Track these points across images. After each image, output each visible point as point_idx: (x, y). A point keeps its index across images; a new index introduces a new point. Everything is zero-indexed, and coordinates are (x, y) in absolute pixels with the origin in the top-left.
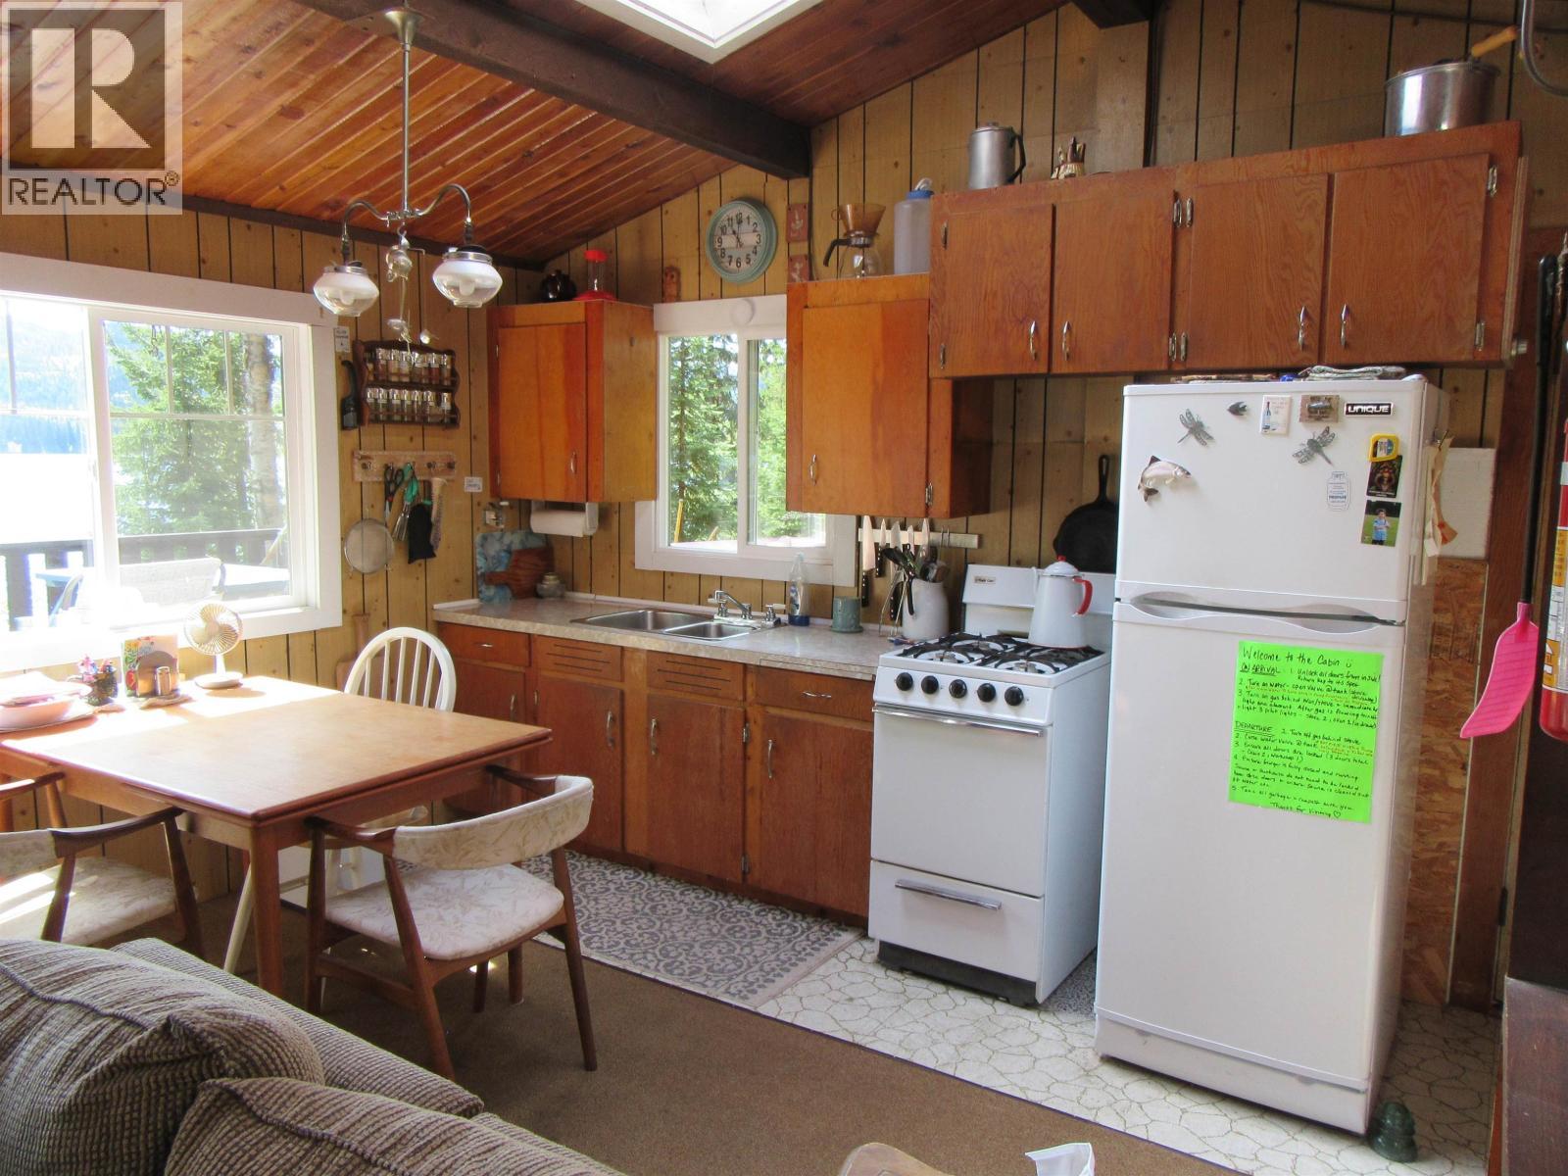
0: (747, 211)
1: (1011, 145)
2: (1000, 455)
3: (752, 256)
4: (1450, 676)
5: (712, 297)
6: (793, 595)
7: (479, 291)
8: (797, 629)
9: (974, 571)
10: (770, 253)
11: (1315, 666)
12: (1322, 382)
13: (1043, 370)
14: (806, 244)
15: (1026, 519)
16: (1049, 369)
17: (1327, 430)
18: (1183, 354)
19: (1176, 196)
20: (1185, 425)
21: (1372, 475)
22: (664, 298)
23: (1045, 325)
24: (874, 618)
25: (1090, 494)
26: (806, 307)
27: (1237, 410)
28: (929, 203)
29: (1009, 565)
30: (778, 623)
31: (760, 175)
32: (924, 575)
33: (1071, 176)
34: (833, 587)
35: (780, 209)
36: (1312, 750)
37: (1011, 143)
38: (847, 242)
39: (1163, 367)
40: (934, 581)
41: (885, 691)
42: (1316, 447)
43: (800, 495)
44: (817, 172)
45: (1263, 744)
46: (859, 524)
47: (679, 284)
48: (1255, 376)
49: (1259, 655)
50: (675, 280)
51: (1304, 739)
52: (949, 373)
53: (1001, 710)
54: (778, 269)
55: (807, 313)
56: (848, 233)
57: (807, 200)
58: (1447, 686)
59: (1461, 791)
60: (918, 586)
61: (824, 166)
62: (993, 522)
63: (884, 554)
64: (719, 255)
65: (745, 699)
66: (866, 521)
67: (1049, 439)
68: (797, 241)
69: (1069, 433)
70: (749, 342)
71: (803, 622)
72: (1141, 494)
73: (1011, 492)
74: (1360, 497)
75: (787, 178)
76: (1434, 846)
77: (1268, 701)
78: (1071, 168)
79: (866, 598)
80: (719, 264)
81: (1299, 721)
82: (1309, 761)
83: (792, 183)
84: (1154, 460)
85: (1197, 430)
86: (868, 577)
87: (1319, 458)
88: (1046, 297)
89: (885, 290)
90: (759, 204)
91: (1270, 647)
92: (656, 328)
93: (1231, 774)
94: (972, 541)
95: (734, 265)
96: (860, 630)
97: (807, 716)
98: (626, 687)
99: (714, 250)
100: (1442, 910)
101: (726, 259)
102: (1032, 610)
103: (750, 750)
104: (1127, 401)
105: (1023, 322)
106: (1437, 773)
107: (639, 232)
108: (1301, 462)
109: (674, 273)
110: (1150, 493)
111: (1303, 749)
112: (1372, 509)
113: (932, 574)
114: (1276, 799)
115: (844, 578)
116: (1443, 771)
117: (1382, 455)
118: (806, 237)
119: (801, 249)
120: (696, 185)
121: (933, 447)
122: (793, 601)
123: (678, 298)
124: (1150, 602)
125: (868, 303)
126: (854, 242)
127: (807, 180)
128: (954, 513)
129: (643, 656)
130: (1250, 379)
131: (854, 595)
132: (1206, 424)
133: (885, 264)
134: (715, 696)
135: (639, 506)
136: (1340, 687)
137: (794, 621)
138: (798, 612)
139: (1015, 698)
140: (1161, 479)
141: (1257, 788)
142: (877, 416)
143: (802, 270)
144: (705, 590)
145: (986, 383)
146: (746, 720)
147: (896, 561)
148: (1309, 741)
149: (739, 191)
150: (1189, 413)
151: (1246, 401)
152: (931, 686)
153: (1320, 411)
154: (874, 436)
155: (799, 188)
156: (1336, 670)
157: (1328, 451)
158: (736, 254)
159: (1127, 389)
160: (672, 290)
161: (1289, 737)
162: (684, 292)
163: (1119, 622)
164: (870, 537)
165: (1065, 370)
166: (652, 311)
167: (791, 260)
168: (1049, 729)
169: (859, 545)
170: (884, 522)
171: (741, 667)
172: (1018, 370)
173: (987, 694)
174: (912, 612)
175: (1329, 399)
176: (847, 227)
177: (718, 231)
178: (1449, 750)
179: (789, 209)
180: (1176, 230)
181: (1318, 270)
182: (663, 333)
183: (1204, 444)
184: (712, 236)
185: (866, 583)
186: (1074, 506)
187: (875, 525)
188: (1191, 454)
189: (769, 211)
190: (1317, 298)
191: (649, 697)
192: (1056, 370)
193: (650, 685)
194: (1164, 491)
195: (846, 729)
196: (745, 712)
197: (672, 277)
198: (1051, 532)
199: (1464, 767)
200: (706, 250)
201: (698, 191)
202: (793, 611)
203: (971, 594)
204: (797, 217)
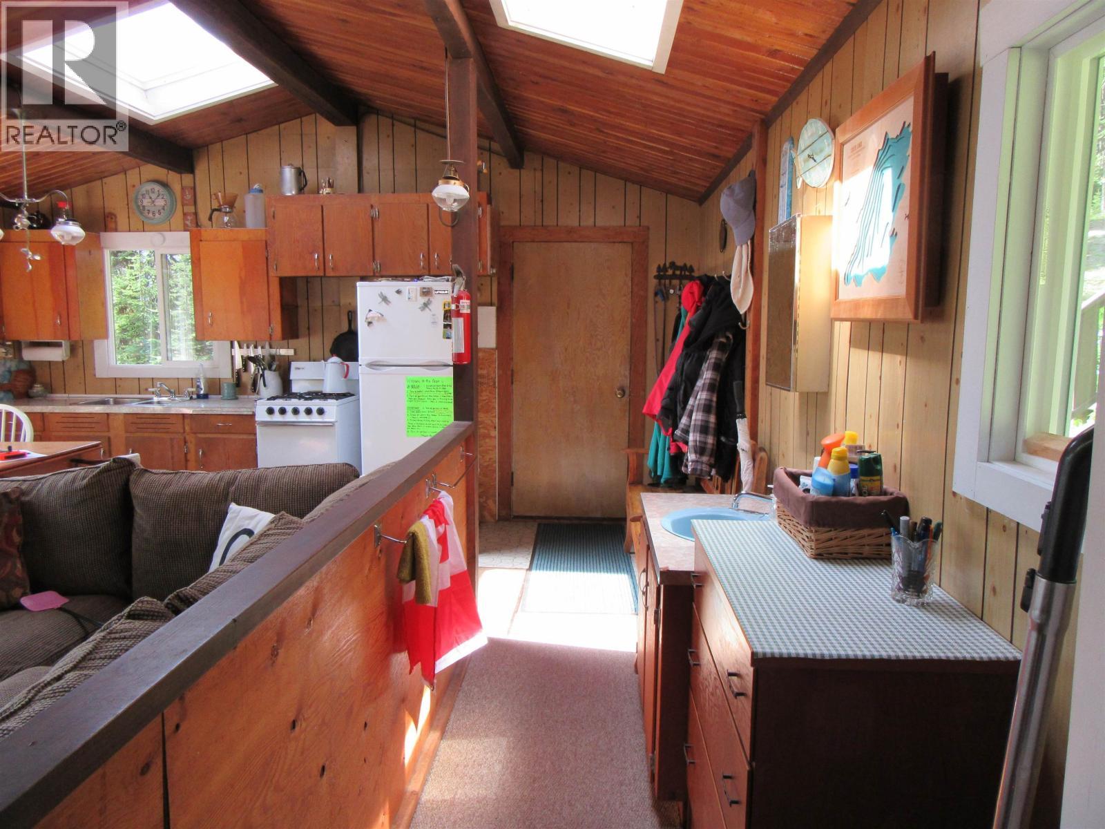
0: (157, 187)
1: (300, 174)
2: (302, 312)
3: (162, 211)
4: (488, 394)
5: (138, 231)
6: (198, 384)
7: (74, 238)
8: (202, 400)
9: (294, 365)
10: (172, 212)
11: (431, 383)
12: (428, 282)
13: (322, 274)
14: (193, 207)
15: (316, 341)
16: (325, 274)
17: (429, 300)
18: (379, 269)
19: (372, 206)
20: (381, 297)
21: (445, 314)
22: (106, 229)
23: (322, 255)
24: (244, 393)
25: (345, 328)
26: (201, 241)
27: (398, 292)
28: (261, 195)
29: (310, 361)
30: (191, 398)
31: (165, 171)
32: (270, 369)
33: (328, 193)
34: (220, 379)
35: (177, 188)
36: (433, 414)
37: (300, 173)
38: (219, 210)
39: (372, 274)
40: (275, 371)
41: (261, 416)
42: (426, 305)
43: (203, 333)
44: (197, 172)
45: (416, 414)
46: (232, 346)
47: (116, 222)
48: (405, 279)
49: (413, 381)
50: (113, 220)
51: (430, 410)
52: (279, 275)
53: (315, 417)
54: (178, 218)
55: (201, 243)
56: (220, 205)
57: (193, 185)
58: (487, 397)
59: (495, 437)
60: (267, 373)
61: (201, 169)
62: (301, 342)
63: (246, 360)
64: (142, 210)
65: (184, 432)
66: (236, 344)
67: (325, 304)
68: (187, 205)
69: (333, 302)
70: (162, 255)
71: (205, 397)
72: (366, 324)
73: (309, 328)
74: (441, 323)
75: (181, 173)
76: (488, 460)
77: (417, 398)
78: (328, 190)
79: (238, 384)
80: (141, 213)
81: (428, 404)
82: (433, 418)
83: (183, 176)
84: (370, 311)
85: (385, 299)
86: (239, 372)
87: (427, 309)
88: (321, 243)
89: (242, 234)
90: (164, 185)
91: (416, 378)
92: (102, 245)
93: (407, 427)
94: (291, 352)
95: (151, 215)
96: (237, 399)
97: (219, 436)
98: (112, 434)
99: (138, 206)
100: (492, 484)
101: (146, 212)
102: (323, 380)
103: (189, 457)
104: (358, 289)
105: (312, 253)
106: (486, 431)
107: (87, 192)
108: (422, 311)
109: (113, 217)
110: (370, 323)
111: (430, 414)
112: (446, 326)
113: (274, 367)
114: (422, 433)
115: (226, 374)
116: (488, 430)
117: (447, 308)
118: (193, 203)
119: (191, 209)
120: (125, 171)
121: (271, 307)
122: (198, 387)
123: (116, 230)
124: (373, 365)
125: (234, 240)
126: (223, 210)
127: (192, 175)
128: (284, 338)
129: (121, 417)
130: (403, 281)
131: (233, 381)
132: (388, 297)
133: (240, 222)
134: (167, 432)
135: (97, 343)
136: (440, 390)
137: (199, 397)
138: (202, 392)
139: (321, 412)
140: (373, 318)
141: (416, 430)
142: (242, 293)
143: (191, 220)
144: (143, 387)
145: (293, 280)
146: (185, 442)
147: (254, 363)
148: (432, 410)
149: (152, 177)
150: (381, 293)
151: (401, 289)
152: (283, 411)
153: (426, 292)
154: (242, 302)
155: (187, 179)
156: (438, 384)
157: (430, 307)
158: (152, 209)
159: (358, 284)
160: (113, 225)
161: (425, 410)
162: (119, 227)
163: (362, 374)
164: (238, 353)
165: (332, 274)
166: (99, 236)
167: (185, 214)
168: (336, 424)
169: (232, 358)
170: (245, 345)
171: (181, 416)
172: (310, 274)
173: (309, 412)
174: (265, 385)
175: (428, 288)
176: (219, 202)
177: (140, 197)
178: (490, 422)
179: (183, 188)
180: (373, 219)
181: (426, 238)
182: (107, 248)
183: (388, 304)
184: (136, 198)
185: (238, 376)
186: (338, 334)
187: (240, 347)
188: (383, 308)
189: (170, 188)
190: (426, 250)
191: (127, 438)
192: (327, 275)
193: (127, 432)
194: (375, 323)
195: (240, 439)
196: (185, 438)
197: (112, 218)
198: (329, 345)
199: (495, 428)
200: (133, 205)
201: (126, 174)
202: (199, 392)
203: (294, 375)
204: (187, 193)
